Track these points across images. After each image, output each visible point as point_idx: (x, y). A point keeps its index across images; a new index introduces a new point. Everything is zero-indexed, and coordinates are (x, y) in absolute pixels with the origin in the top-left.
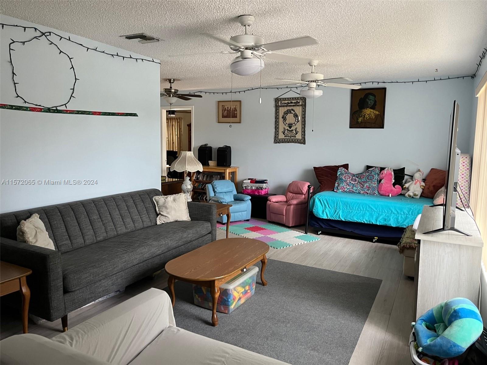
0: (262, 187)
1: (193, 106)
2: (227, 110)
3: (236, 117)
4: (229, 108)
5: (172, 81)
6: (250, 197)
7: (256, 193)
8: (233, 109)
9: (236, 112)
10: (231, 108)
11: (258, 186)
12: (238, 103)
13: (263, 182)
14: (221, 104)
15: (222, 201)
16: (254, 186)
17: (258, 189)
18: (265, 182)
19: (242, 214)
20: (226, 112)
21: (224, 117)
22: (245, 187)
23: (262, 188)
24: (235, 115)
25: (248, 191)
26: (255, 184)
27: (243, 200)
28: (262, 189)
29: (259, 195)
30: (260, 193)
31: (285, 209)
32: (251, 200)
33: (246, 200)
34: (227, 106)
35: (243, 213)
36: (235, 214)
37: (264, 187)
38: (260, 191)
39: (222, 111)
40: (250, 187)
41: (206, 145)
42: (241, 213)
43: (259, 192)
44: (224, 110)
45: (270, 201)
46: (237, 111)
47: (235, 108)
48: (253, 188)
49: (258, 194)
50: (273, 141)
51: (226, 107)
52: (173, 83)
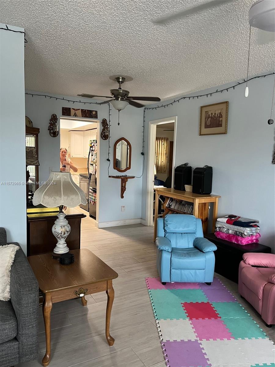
0: (243, 232)
1: (177, 117)
2: (211, 117)
3: (221, 126)
4: (213, 114)
5: (121, 80)
6: (215, 248)
7: (234, 241)
8: (218, 115)
9: (221, 119)
10: (215, 113)
11: (236, 230)
12: (224, 106)
13: (247, 224)
14: (204, 110)
15: (162, 249)
16: (232, 229)
17: (237, 235)
18: (251, 224)
19: (196, 273)
20: (209, 119)
21: (207, 126)
22: (219, 227)
23: (242, 234)
24: (220, 123)
25: (222, 235)
26: (233, 226)
27: (201, 251)
28: (242, 236)
29: (238, 245)
30: (239, 242)
31: (262, 288)
32: (215, 252)
33: (207, 252)
34: (212, 111)
35: (197, 271)
36: (183, 271)
37: (246, 234)
38: (239, 238)
39: (205, 119)
40: (226, 229)
41: (186, 164)
42: (194, 271)
43: (237, 240)
44: (207, 117)
45: (245, 262)
46: (222, 117)
47: (220, 113)
48: (230, 232)
49: (236, 243)
50: (272, 160)
51: (210, 113)
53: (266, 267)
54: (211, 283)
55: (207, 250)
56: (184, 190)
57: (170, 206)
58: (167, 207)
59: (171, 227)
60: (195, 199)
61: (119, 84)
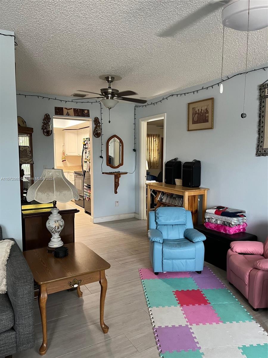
0: (230, 222)
1: (166, 114)
2: (198, 113)
3: (207, 121)
4: (200, 111)
5: (110, 79)
6: (204, 238)
7: (222, 231)
8: (204, 111)
9: (207, 115)
10: (202, 110)
11: (224, 220)
12: (210, 102)
13: (234, 214)
14: (192, 106)
15: (154, 240)
16: (220, 220)
17: (225, 225)
18: (238, 214)
19: (187, 262)
20: (196, 115)
21: (194, 122)
22: (208, 218)
23: (229, 224)
24: (207, 119)
25: (211, 225)
26: (221, 217)
27: (191, 241)
28: (230, 226)
29: (226, 234)
30: (227, 232)
31: (248, 274)
32: (204, 242)
33: (196, 242)
35: (188, 260)
36: (174, 261)
37: (233, 223)
38: (227, 228)
39: (193, 115)
40: (214, 220)
41: (176, 159)
42: (185, 260)
43: (225, 230)
44: (194, 113)
45: (232, 250)
46: (208, 113)
47: (206, 109)
48: (219, 222)
49: (224, 232)
50: (255, 153)
51: (197, 110)
52: (111, 81)
53: (252, 254)
54: (201, 271)
55: (197, 241)
56: (175, 184)
57: (161, 199)
58: (158, 200)
59: (162, 220)
60: (185, 192)
61: (108, 83)
